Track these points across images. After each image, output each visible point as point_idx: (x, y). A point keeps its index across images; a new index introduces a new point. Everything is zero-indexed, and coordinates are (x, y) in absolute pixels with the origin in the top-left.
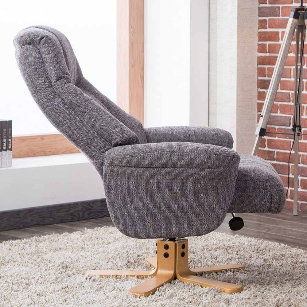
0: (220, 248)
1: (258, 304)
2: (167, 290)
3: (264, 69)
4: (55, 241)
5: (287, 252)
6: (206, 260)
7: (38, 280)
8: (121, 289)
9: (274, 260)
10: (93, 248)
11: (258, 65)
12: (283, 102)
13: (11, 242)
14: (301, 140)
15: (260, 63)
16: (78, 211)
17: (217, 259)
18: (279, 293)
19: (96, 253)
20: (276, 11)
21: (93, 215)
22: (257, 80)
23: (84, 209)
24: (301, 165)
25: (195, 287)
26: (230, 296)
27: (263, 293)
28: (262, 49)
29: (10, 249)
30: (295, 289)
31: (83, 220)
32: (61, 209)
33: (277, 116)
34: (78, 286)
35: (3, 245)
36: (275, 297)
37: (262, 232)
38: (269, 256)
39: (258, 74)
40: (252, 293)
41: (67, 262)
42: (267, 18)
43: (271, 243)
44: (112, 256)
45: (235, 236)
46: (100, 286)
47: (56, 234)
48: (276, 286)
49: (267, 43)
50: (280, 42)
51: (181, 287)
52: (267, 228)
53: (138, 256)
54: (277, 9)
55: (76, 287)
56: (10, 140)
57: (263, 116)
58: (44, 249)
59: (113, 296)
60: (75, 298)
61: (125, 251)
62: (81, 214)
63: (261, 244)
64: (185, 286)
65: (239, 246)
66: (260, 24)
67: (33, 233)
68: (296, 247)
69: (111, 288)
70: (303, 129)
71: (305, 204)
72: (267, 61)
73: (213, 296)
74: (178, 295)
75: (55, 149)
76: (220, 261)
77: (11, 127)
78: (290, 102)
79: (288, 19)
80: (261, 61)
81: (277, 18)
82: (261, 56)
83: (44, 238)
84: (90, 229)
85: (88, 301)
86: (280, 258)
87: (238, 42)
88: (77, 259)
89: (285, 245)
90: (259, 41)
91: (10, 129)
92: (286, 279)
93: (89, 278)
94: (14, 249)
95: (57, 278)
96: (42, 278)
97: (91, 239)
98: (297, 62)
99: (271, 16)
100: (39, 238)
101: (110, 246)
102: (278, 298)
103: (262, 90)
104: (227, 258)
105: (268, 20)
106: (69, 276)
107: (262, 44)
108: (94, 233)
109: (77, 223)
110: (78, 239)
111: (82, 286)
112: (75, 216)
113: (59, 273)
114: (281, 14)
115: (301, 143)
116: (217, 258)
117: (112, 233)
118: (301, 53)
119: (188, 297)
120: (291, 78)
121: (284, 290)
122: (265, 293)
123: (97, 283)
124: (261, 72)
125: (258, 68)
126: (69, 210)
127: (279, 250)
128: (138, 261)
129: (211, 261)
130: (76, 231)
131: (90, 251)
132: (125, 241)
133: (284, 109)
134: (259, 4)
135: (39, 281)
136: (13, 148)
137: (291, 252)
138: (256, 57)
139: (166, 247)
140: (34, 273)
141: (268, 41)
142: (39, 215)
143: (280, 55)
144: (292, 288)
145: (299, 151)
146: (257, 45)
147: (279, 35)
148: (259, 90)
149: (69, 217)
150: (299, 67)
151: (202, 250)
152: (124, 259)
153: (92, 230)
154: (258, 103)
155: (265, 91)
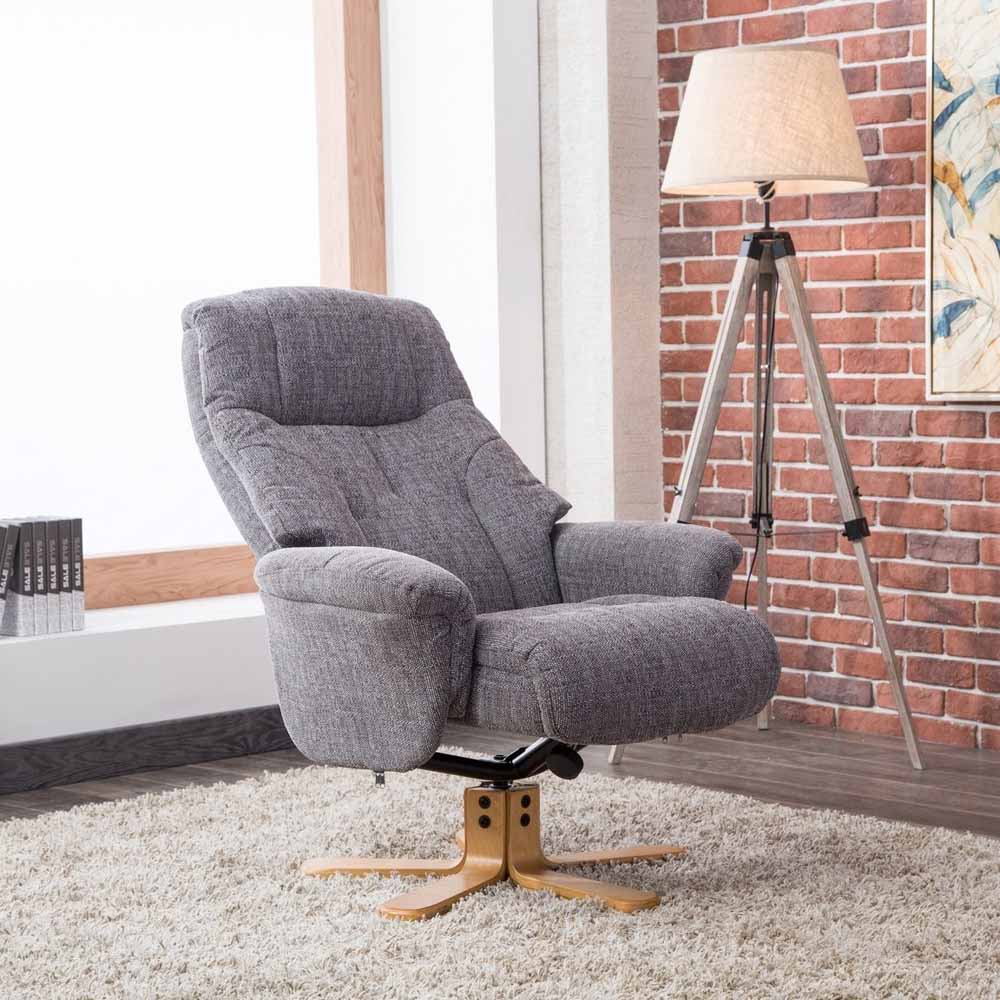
0: (592, 808)
1: (696, 935)
2: (476, 908)
3: (678, 381)
4: (196, 801)
5: (754, 814)
6: (562, 837)
7: (166, 893)
8: (366, 908)
9: (726, 834)
10: (290, 815)
11: (662, 372)
12: (725, 458)
13: (90, 807)
14: (771, 549)
15: (666, 368)
16: (243, 732)
17: (587, 835)
18: (744, 908)
19: (297, 827)
20: (702, 243)
21: (280, 742)
22: (662, 408)
23: (259, 727)
24: (772, 609)
25: (544, 900)
26: (628, 919)
27: (707, 908)
28: (670, 334)
29: (91, 825)
30: (783, 898)
31: (257, 753)
32: (203, 729)
33: (712, 494)
34: (263, 906)
35: (73, 815)
36: (737, 918)
37: (687, 770)
38: (713, 823)
39: (662, 395)
40: (681, 909)
41: (231, 849)
42: (682, 261)
43: (712, 793)
44: (338, 834)
45: (626, 780)
46: (317, 903)
47: (198, 787)
48: (736, 892)
49: (684, 319)
50: (715, 316)
51: (510, 902)
52: (699, 760)
53: (399, 831)
54: (705, 238)
55: (260, 908)
56: (78, 566)
57: (684, 493)
58: (172, 821)
59: (350, 926)
60: (260, 932)
61: (366, 821)
62: (250, 739)
63: (690, 797)
64: (518, 898)
65: (638, 803)
66: (664, 275)
67: (140, 786)
68: (773, 803)
69: (344, 907)
70: (776, 523)
71: (784, 701)
72: (683, 361)
73: (589, 918)
74: (503, 919)
75: (183, 585)
76: (596, 838)
77: (79, 534)
78: (741, 458)
79: (734, 262)
80: (671, 363)
81: (706, 258)
82: (670, 352)
83: (170, 797)
84: (278, 774)
85: (291, 938)
86: (738, 827)
87: (615, 318)
88: (254, 842)
89: (746, 798)
90: (663, 315)
91: (77, 541)
92: (757, 875)
93: (287, 885)
94: (101, 824)
95: (212, 888)
96: (175, 888)
97: (282, 795)
98: (759, 363)
99: (690, 254)
100: (157, 796)
101: (330, 810)
102: (743, 920)
103: (673, 433)
104: (613, 831)
105: (683, 265)
106: (239, 883)
107: (672, 322)
108: (288, 782)
109: (243, 760)
110: (250, 796)
111: (274, 904)
112: (236, 744)
113: (215, 876)
114: (714, 251)
115: (770, 555)
116: (587, 832)
117: (331, 781)
118: (768, 341)
119: (529, 924)
120: (742, 401)
121: (756, 902)
122: (711, 908)
123: (309, 897)
124: (670, 390)
125: (662, 381)
126: (223, 732)
127: (735, 810)
128: (400, 843)
129: (574, 838)
130: (243, 778)
131: (283, 825)
132: (363, 799)
133: (728, 477)
134: (661, 228)
135: (169, 895)
136: (85, 583)
137: (763, 814)
138: (658, 352)
139: (485, 802)
140: (156, 877)
141: (684, 315)
142: (153, 745)
143: (718, 349)
144: (774, 895)
145: (768, 575)
146: (659, 324)
147: (710, 299)
148: (665, 432)
149: (223, 747)
150: (763, 375)
151: (549, 813)
152: (367, 839)
153: (282, 775)
154: (665, 465)
155: (682, 434)
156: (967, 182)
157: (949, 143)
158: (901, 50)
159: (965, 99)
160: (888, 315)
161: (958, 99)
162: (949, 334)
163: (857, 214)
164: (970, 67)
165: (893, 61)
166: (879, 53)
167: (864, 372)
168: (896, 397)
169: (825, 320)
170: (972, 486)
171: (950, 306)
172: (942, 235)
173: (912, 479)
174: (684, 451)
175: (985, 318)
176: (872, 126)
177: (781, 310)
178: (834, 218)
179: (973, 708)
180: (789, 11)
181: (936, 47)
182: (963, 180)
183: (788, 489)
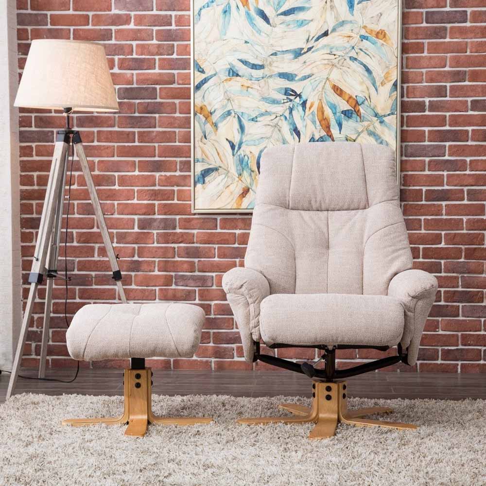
3: (32, 205)
11: (21, 200)
15: (24, 198)
20: (48, 136)
22: (21, 218)
28: (26, 181)
39: (21, 211)
42: (34, 145)
49: (35, 174)
54: (50, 134)
66: (22, 151)
80: (25, 195)
82: (26, 190)
90: (22, 171)
99: (39, 142)
103: (28, 231)
105: (34, 147)
107: (27, 175)
114: (55, 140)
124: (26, 209)
125: (21, 204)
134: (20, 127)
138: (19, 190)
141: (36, 171)
146: (18, 176)
148: (22, 231)
154: (22, 246)
155: (34, 231)
156: (214, 115)
157: (204, 97)
158: (170, 52)
159: (212, 77)
160: (163, 173)
161: (208, 77)
162: (204, 183)
163: (146, 126)
164: (214, 63)
165: (165, 57)
166: (157, 52)
167: (149, 200)
168: (168, 212)
169: (126, 175)
170: (210, 251)
171: (205, 170)
172: (200, 137)
173: (176, 249)
174: (34, 239)
175: (224, 176)
176: (153, 86)
177: (98, 170)
178: (131, 127)
179: (210, 352)
180: (102, 27)
181: (195, 53)
182: (211, 113)
183: (103, 256)
